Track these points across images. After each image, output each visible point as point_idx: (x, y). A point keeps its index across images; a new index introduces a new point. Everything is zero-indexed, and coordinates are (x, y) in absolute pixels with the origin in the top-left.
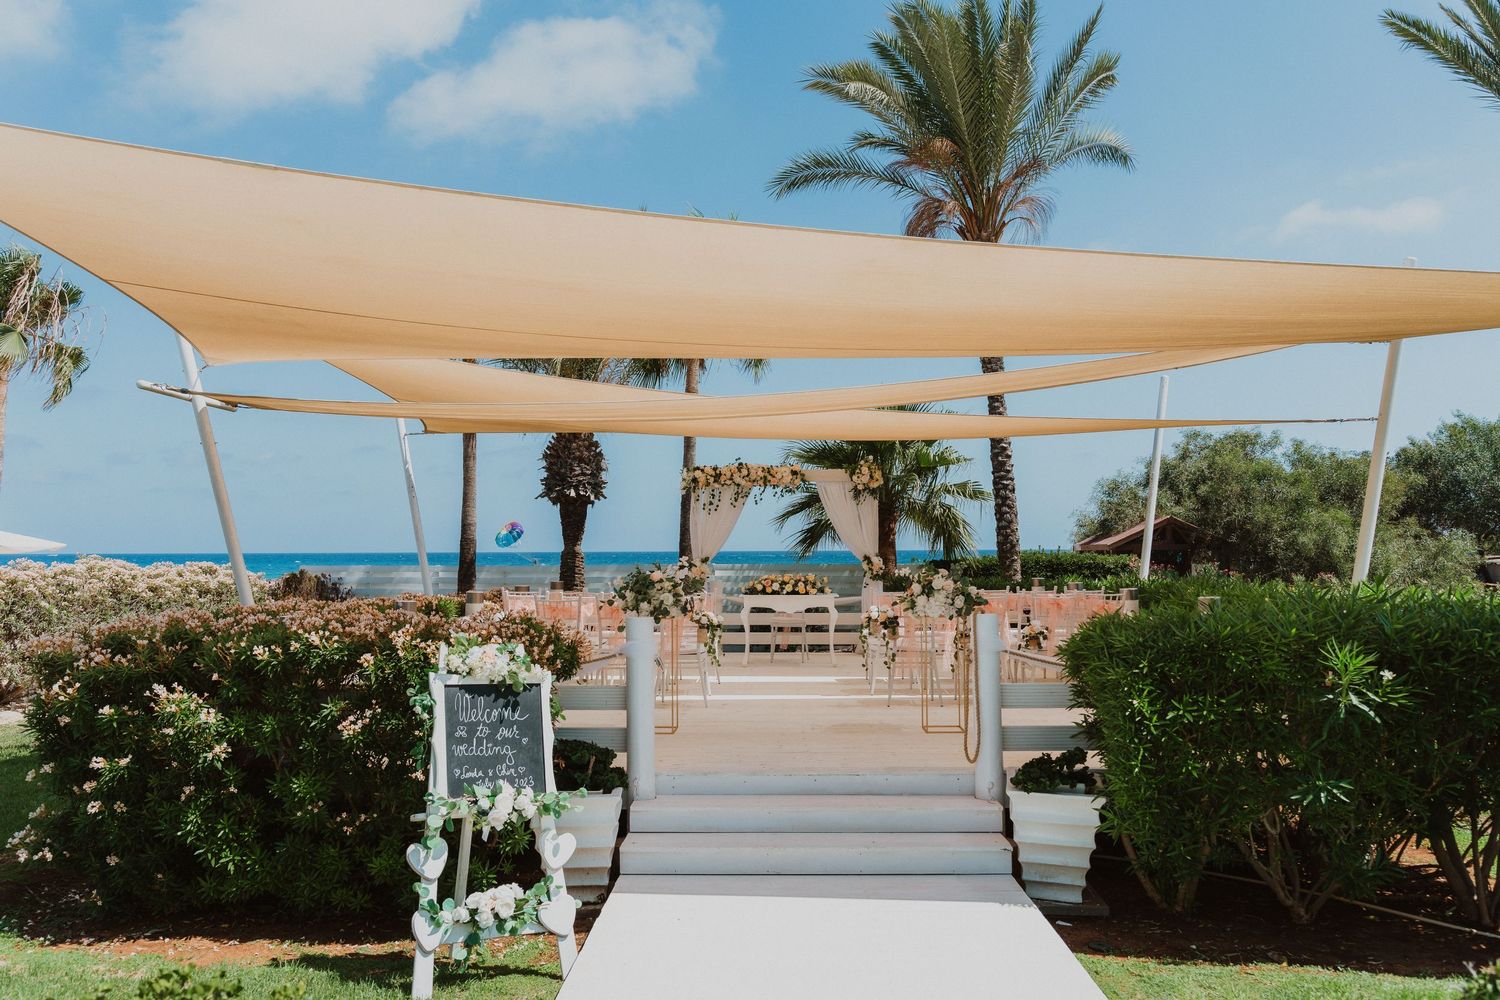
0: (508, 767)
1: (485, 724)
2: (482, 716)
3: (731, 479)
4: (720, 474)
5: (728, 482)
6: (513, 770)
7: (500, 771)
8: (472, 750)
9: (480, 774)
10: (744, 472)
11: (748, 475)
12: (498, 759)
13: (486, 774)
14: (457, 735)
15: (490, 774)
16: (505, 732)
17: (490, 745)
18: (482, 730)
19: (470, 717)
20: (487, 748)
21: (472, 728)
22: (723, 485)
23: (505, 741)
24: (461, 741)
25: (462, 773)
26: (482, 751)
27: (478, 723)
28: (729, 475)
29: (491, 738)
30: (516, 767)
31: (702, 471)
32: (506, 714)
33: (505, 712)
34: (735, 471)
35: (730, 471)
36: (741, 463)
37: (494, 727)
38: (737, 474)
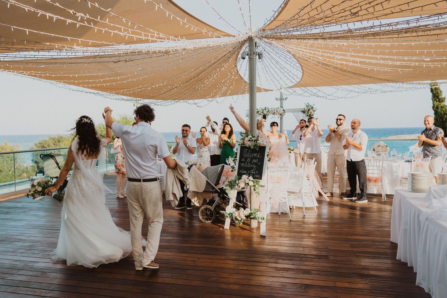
1: (250, 158)
2: (249, 156)
3: (263, 112)
5: (262, 114)
6: (255, 172)
7: (251, 172)
8: (245, 165)
9: (246, 172)
11: (268, 111)
14: (242, 160)
15: (249, 172)
16: (255, 161)
17: (250, 164)
18: (249, 160)
19: (246, 156)
20: (249, 165)
21: (246, 159)
23: (254, 163)
24: (243, 162)
25: (241, 171)
26: (248, 165)
27: (248, 158)
28: (262, 111)
29: (251, 162)
30: (255, 171)
33: (255, 155)
34: (264, 110)
35: (262, 110)
36: (266, 108)
37: (252, 159)
38: (265, 111)
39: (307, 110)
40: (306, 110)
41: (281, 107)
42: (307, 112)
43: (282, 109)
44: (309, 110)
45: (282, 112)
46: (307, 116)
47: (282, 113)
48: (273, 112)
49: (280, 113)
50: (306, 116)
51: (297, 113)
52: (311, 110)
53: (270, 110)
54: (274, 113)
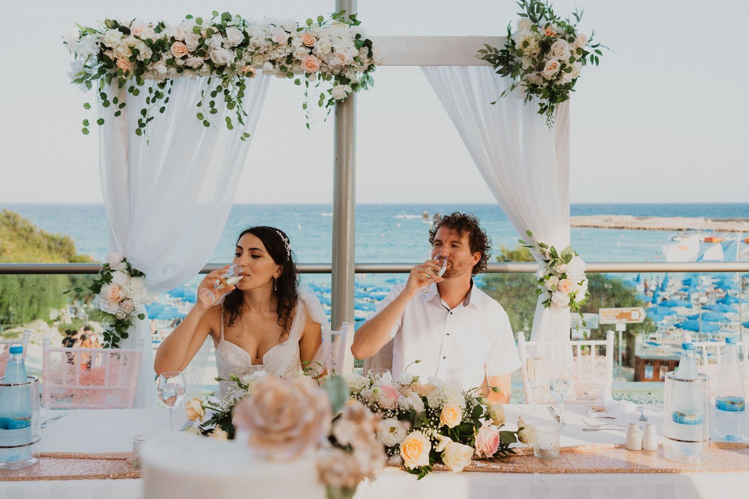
3: (201, 53)
4: (173, 39)
5: (195, 61)
10: (234, 36)
11: (245, 44)
22: (180, 70)
28: (193, 41)
31: (126, 31)
34: (210, 33)
35: (197, 31)
36: (227, 17)
38: (216, 40)
39: (534, 47)
40: (526, 44)
41: (338, 16)
42: (526, 64)
43: (347, 32)
44: (545, 46)
45: (348, 52)
46: (533, 88)
47: (349, 59)
48: (280, 54)
49: (335, 62)
50: (521, 89)
51: (454, 67)
52: (562, 50)
53: (258, 38)
54: (290, 58)
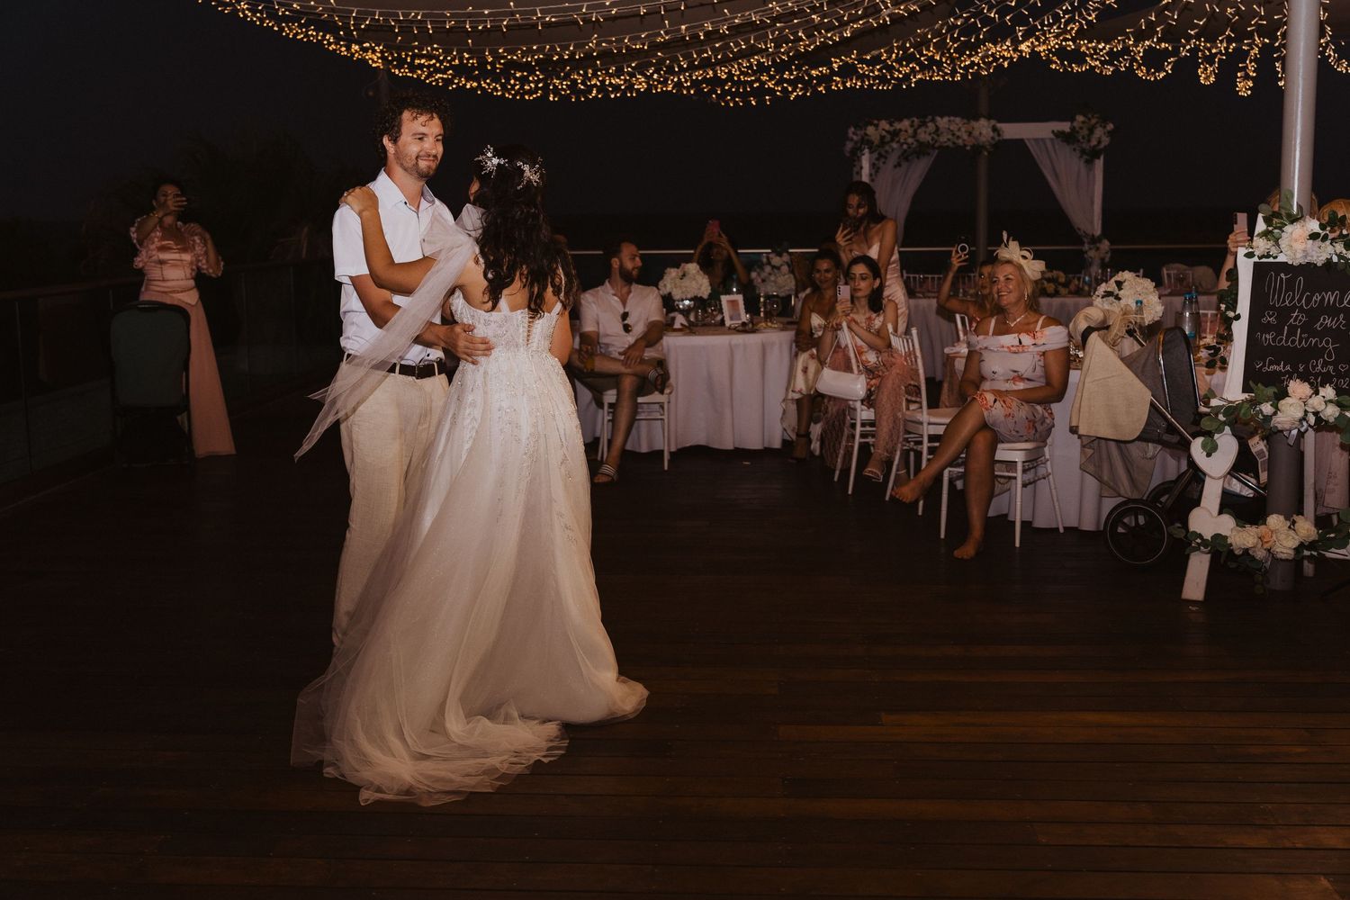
0: (1325, 364)
1: (1301, 310)
2: (1300, 300)
6: (1331, 367)
7: (1314, 367)
8: (1282, 339)
9: (1288, 368)
12: (1316, 352)
13: (1295, 369)
14: (1264, 320)
15: (1301, 369)
16: (1328, 321)
17: (1304, 336)
18: (1297, 316)
19: (1284, 301)
20: (1301, 338)
21: (1284, 314)
23: (1326, 331)
24: (1267, 328)
25: (1264, 365)
26: (1293, 342)
27: (1293, 309)
29: (1308, 328)
32: (1332, 299)
33: (1330, 297)
37: (1313, 315)
